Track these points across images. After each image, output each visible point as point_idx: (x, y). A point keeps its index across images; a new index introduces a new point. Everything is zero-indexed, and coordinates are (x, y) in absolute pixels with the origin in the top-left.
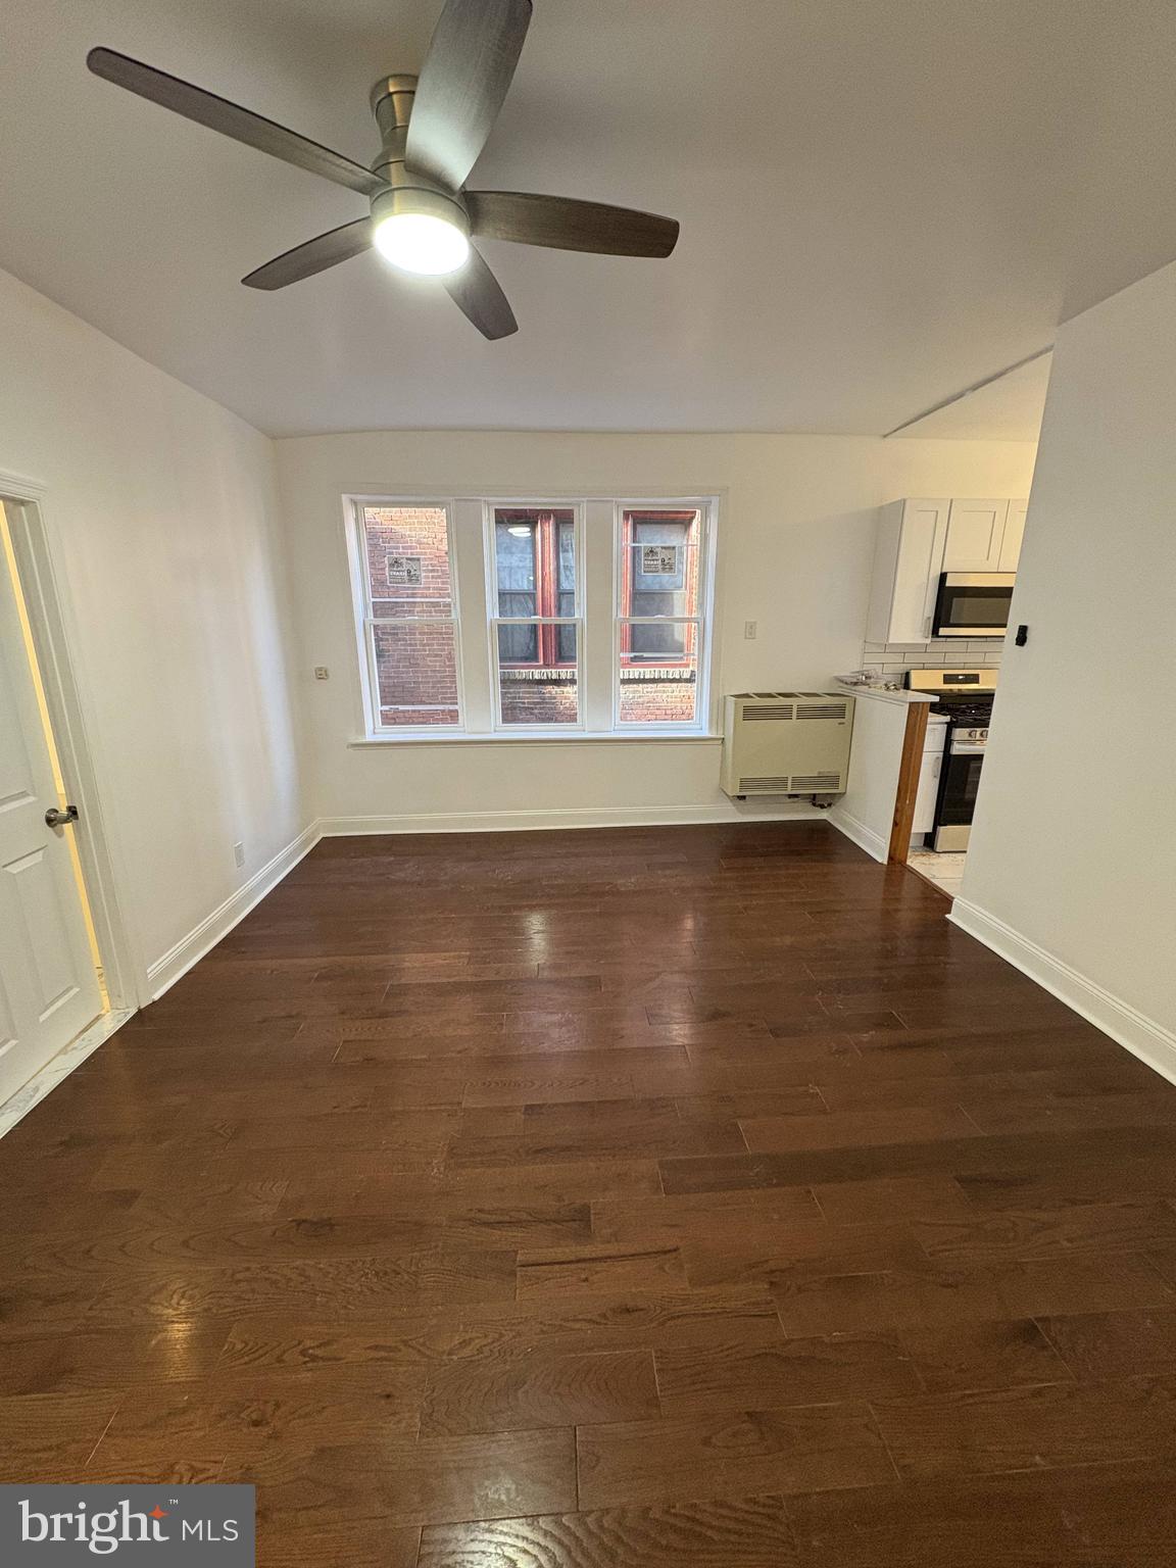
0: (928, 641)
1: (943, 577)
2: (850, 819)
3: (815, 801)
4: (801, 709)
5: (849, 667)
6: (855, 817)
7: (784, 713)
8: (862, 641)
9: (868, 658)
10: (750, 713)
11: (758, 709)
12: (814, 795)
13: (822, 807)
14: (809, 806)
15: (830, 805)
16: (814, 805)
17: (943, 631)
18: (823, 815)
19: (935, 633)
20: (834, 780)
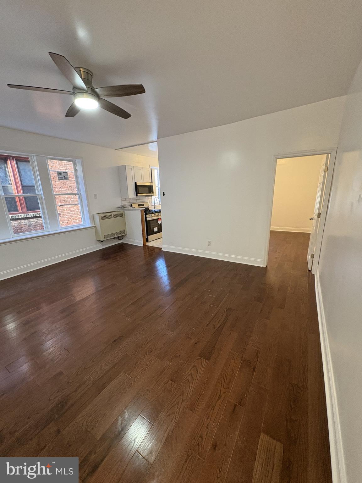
0: (136, 197)
1: (136, 183)
2: (129, 239)
3: (119, 238)
4: (114, 215)
5: (120, 205)
6: (130, 239)
7: (110, 217)
8: (120, 198)
9: (123, 202)
10: (103, 218)
11: (105, 217)
12: (119, 237)
13: (121, 239)
14: (118, 240)
15: (122, 238)
16: (119, 239)
17: (138, 195)
18: (121, 241)
19: (137, 195)
20: (124, 232)
